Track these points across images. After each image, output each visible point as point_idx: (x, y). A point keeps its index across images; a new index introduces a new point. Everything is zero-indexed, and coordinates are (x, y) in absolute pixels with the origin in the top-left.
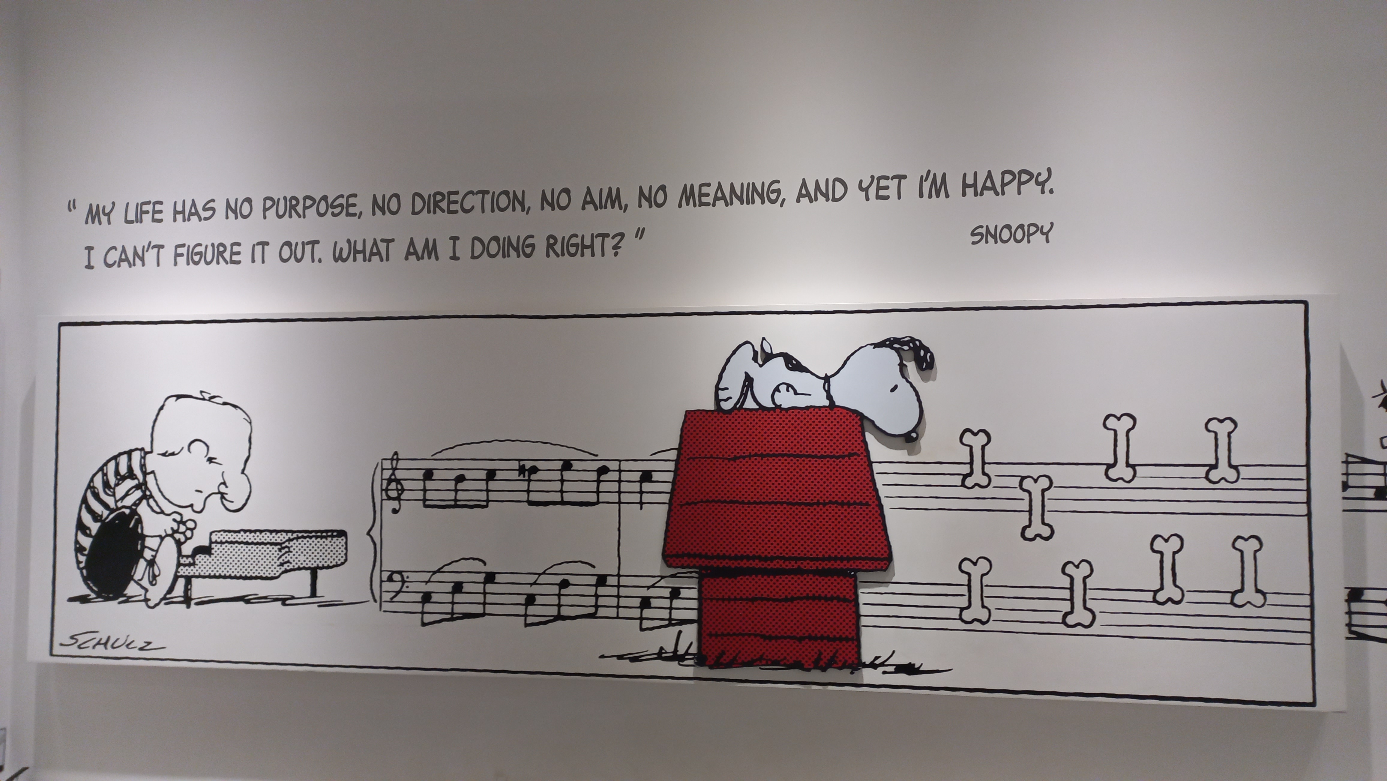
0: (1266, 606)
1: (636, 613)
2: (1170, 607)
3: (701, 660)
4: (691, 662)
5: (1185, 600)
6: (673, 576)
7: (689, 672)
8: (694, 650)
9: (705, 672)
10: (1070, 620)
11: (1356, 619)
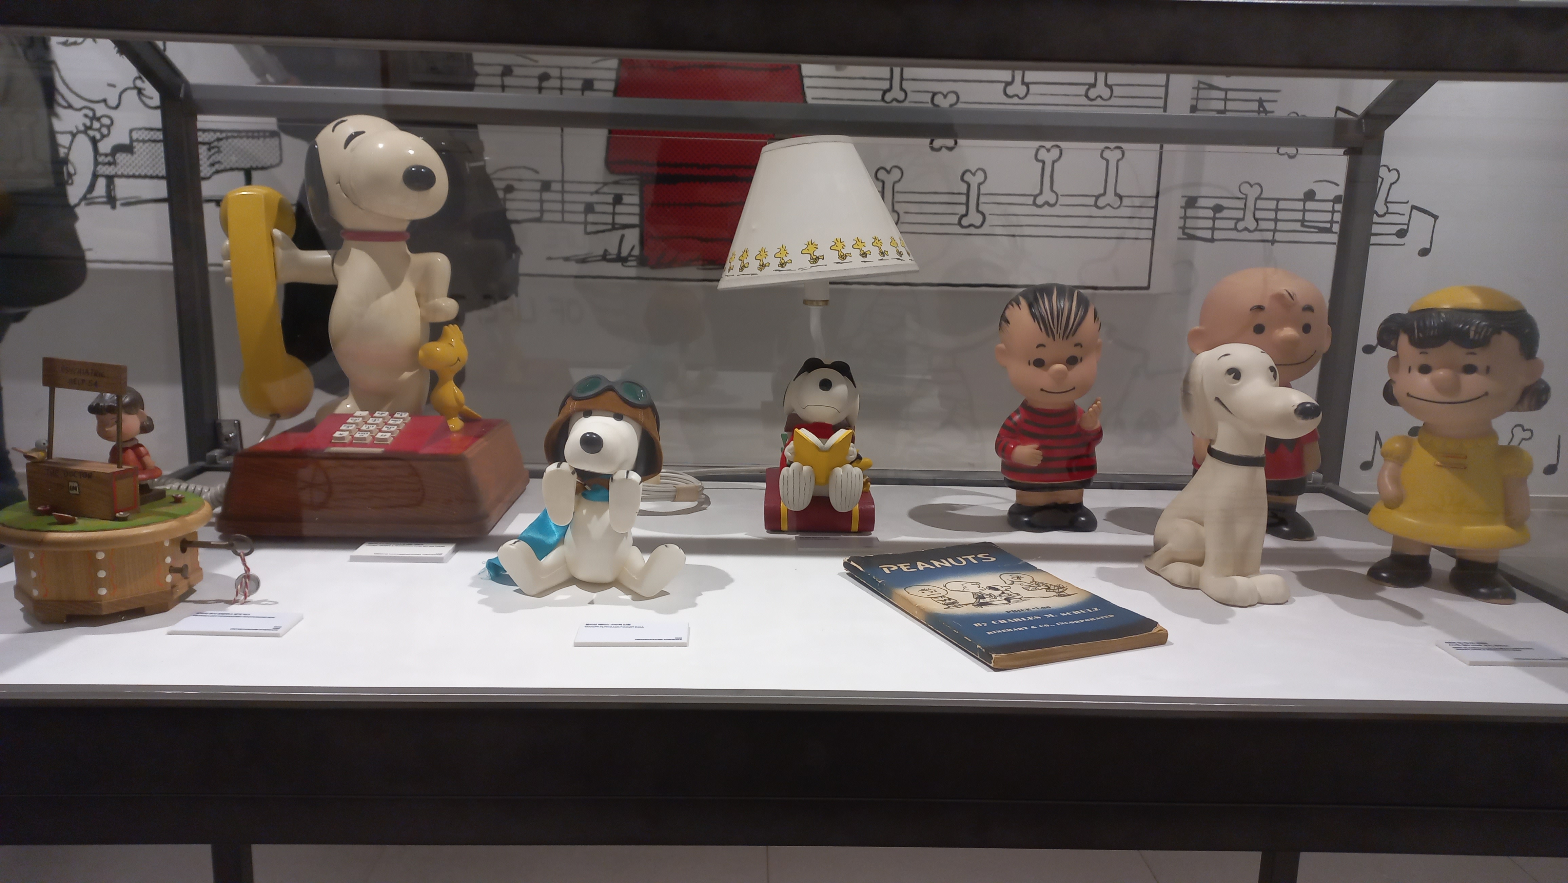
0: (1121, 208)
1: (581, 218)
2: (1046, 210)
3: (642, 261)
4: (634, 263)
5: (1060, 202)
6: (616, 183)
7: (632, 272)
8: (636, 252)
9: (647, 272)
10: (965, 222)
11: (1190, 223)
